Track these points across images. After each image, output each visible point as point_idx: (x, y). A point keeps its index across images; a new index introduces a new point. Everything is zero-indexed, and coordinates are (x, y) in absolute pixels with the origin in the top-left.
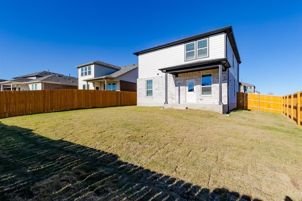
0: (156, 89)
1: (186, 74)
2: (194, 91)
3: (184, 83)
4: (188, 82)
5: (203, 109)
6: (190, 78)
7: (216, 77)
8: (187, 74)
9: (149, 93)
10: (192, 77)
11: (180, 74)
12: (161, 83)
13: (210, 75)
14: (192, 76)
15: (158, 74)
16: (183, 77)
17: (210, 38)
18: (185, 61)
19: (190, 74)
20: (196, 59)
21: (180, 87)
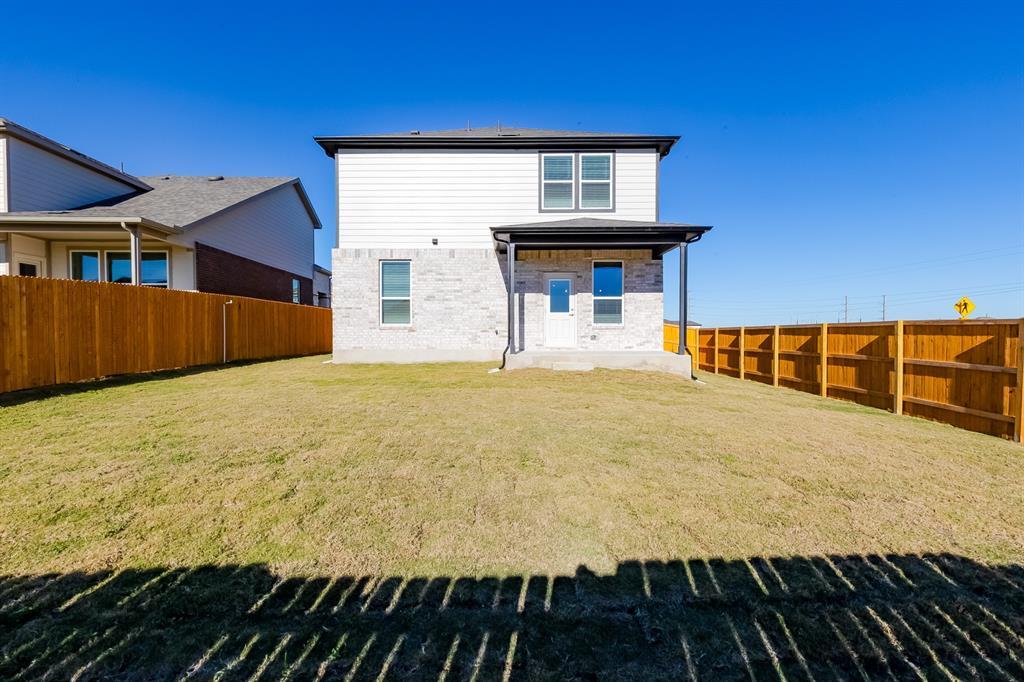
0: (429, 298)
1: (543, 252)
2: (571, 313)
3: (539, 283)
4: (551, 278)
5: (641, 366)
6: (557, 268)
7: (635, 273)
8: (550, 256)
9: (396, 310)
10: (566, 266)
11: (524, 252)
12: (452, 277)
13: (619, 265)
14: (564, 262)
15: (435, 242)
16: (533, 263)
17: (617, 154)
18: (541, 211)
19: (558, 255)
20: (577, 210)
21: (526, 295)
